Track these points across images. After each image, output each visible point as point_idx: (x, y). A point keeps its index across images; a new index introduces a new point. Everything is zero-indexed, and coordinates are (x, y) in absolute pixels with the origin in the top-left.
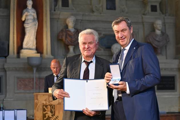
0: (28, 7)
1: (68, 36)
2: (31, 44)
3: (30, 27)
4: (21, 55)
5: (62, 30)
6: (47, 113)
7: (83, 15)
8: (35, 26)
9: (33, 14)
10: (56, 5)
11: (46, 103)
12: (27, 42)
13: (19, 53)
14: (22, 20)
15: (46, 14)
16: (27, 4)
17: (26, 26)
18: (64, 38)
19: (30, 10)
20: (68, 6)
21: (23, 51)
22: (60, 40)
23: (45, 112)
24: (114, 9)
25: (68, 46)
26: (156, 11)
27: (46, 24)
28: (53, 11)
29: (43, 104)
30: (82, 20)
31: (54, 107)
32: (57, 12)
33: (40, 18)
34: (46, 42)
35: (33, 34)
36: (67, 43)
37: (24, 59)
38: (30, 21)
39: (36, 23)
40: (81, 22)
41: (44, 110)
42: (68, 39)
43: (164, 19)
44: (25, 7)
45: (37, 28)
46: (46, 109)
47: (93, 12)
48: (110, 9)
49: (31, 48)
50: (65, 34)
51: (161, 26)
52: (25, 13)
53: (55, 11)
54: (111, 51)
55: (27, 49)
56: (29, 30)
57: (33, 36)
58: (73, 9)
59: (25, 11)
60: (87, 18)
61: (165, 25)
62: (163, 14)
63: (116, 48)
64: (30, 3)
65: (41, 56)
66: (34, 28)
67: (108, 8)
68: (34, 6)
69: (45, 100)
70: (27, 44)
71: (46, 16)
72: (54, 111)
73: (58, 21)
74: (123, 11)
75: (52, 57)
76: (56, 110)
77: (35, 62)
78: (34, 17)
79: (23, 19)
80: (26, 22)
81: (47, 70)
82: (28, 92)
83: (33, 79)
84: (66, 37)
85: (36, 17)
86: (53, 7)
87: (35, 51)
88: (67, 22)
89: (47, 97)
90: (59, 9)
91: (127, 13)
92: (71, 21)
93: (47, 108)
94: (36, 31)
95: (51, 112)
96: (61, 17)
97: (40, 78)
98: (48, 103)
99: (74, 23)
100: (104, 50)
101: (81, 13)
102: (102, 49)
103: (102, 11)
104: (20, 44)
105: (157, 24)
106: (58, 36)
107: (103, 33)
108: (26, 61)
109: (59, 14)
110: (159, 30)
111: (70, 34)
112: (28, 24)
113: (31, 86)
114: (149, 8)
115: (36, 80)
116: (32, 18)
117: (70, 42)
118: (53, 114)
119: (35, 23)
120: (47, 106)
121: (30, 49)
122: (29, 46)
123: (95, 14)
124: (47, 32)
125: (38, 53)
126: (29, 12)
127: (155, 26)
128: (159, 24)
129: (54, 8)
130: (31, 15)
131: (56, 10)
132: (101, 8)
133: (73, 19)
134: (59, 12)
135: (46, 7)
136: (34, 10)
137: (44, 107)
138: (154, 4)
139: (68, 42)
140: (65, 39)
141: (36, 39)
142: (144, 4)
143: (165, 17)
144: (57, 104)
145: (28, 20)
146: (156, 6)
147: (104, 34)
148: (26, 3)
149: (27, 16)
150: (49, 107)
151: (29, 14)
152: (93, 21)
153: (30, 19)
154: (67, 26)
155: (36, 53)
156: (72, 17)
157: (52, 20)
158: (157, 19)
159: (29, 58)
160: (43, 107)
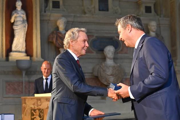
0: (17, 9)
1: (58, 39)
2: (20, 47)
3: (19, 29)
4: (10, 58)
5: (52, 32)
6: (35, 118)
7: (75, 16)
8: (24, 28)
9: (22, 15)
10: (46, 7)
11: (34, 107)
12: (17, 45)
13: (7, 55)
14: (10, 22)
15: (36, 15)
16: (16, 6)
17: (15, 28)
18: (54, 40)
19: (19, 11)
20: (59, 7)
21: (12, 53)
22: (50, 43)
23: (33, 116)
24: (107, 10)
25: (59, 48)
26: (150, 12)
27: (36, 25)
28: (43, 13)
29: (32, 108)
30: (73, 22)
31: (42, 111)
32: (48, 13)
33: (29, 20)
34: (36, 44)
35: (23, 36)
36: (57, 45)
37: (12, 62)
38: (19, 23)
39: (26, 25)
40: (72, 24)
41: (32, 115)
42: (58, 42)
43: (159, 20)
44: (15, 8)
45: (26, 30)
46: (34, 113)
47: (85, 13)
48: (103, 10)
49: (20, 50)
50: (55, 36)
51: (156, 27)
52: (14, 14)
53: (45, 12)
54: (104, 53)
55: (16, 51)
56: (18, 32)
57: (23, 38)
58: (64, 11)
59: (14, 12)
60: (79, 20)
61: (160, 27)
62: (158, 15)
63: (109, 51)
64: (19, 4)
65: (31, 59)
66: (24, 30)
67: (101, 9)
68: (23, 8)
69: (34, 104)
70: (16, 47)
71: (36, 18)
72: (43, 116)
73: (48, 23)
74: (116, 13)
75: (42, 60)
76: (45, 114)
77: (25, 65)
78: (23, 19)
79: (12, 21)
80: (15, 24)
81: (37, 73)
82: (17, 96)
83: (22, 83)
84: (57, 39)
85: (25, 18)
86: (43, 8)
87: (24, 54)
88: (58, 24)
89: (36, 100)
90: (49, 10)
91: (120, 14)
92: (62, 23)
93: (36, 113)
94: (26, 33)
95: (40, 116)
96: (52, 18)
97: (29, 82)
98: (36, 107)
99: (65, 25)
100: (97, 53)
101: (72, 14)
102: (95, 52)
103: (95, 12)
104: (9, 47)
105: (152, 26)
106: (48, 39)
107: (96, 35)
108: (15, 64)
109: (50, 16)
110: (154, 32)
111: (61, 36)
112: (17, 26)
113: (21, 90)
114: (143, 10)
115: (25, 83)
116: (22, 19)
117: (61, 44)
118: (42, 118)
119: (24, 24)
120: (36, 110)
121: (19, 52)
122: (18, 49)
123: (87, 15)
124: (37, 34)
125: (27, 56)
126: (18, 13)
127: (149, 27)
128: (154, 26)
129: (45, 10)
130: (20, 16)
131: (47, 11)
132: (93, 10)
133: (64, 20)
134: (49, 13)
135: (36, 8)
136: (23, 12)
137: (33, 111)
138: (148, 5)
139: (59, 44)
140: (56, 42)
141: (26, 41)
142: (138, 5)
143: (160, 19)
144: (46, 108)
145: (17, 21)
146: (150, 7)
147: (96, 37)
148: (15, 4)
149: (16, 17)
150: (37, 111)
151: (18, 15)
152: (85, 22)
153: (19, 21)
154: (57, 28)
155: (25, 56)
156: (63, 18)
157: (42, 21)
158: (151, 20)
159: (18, 61)
160: (31, 111)
